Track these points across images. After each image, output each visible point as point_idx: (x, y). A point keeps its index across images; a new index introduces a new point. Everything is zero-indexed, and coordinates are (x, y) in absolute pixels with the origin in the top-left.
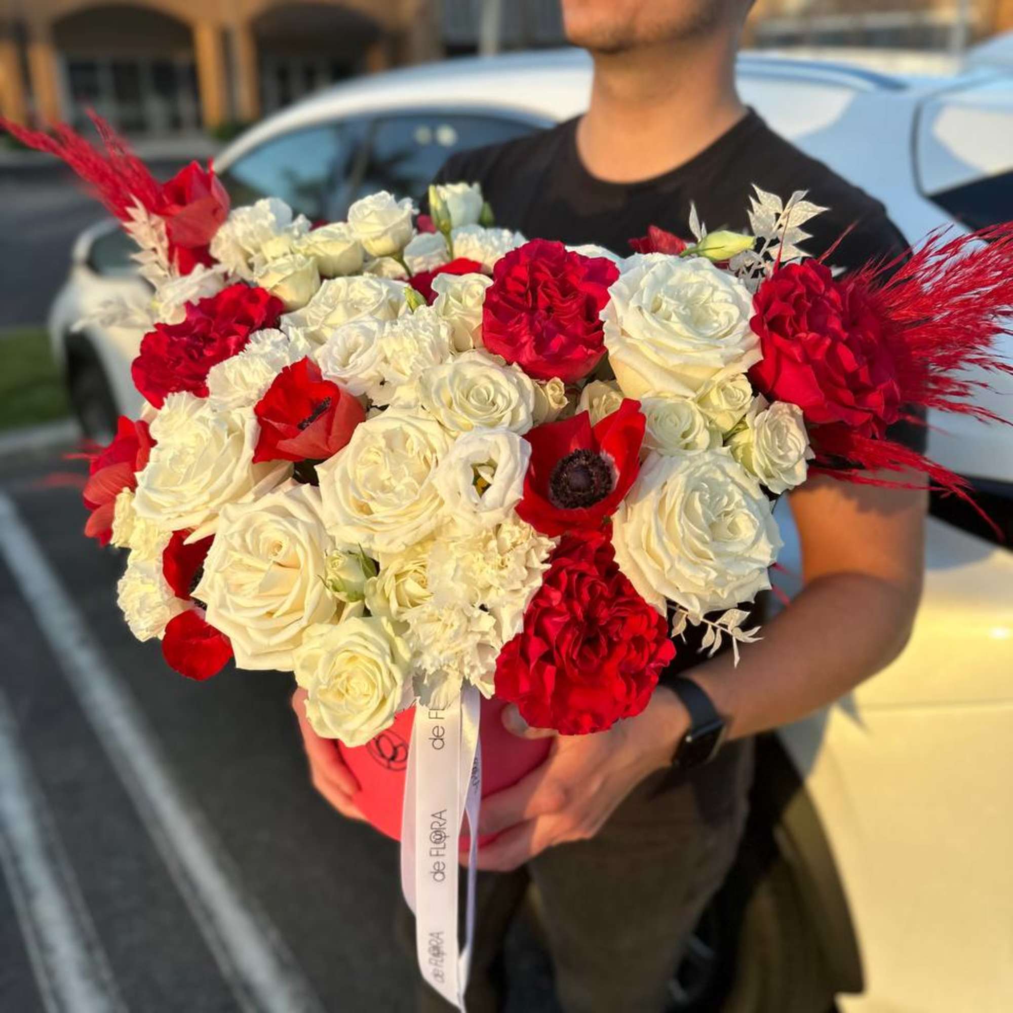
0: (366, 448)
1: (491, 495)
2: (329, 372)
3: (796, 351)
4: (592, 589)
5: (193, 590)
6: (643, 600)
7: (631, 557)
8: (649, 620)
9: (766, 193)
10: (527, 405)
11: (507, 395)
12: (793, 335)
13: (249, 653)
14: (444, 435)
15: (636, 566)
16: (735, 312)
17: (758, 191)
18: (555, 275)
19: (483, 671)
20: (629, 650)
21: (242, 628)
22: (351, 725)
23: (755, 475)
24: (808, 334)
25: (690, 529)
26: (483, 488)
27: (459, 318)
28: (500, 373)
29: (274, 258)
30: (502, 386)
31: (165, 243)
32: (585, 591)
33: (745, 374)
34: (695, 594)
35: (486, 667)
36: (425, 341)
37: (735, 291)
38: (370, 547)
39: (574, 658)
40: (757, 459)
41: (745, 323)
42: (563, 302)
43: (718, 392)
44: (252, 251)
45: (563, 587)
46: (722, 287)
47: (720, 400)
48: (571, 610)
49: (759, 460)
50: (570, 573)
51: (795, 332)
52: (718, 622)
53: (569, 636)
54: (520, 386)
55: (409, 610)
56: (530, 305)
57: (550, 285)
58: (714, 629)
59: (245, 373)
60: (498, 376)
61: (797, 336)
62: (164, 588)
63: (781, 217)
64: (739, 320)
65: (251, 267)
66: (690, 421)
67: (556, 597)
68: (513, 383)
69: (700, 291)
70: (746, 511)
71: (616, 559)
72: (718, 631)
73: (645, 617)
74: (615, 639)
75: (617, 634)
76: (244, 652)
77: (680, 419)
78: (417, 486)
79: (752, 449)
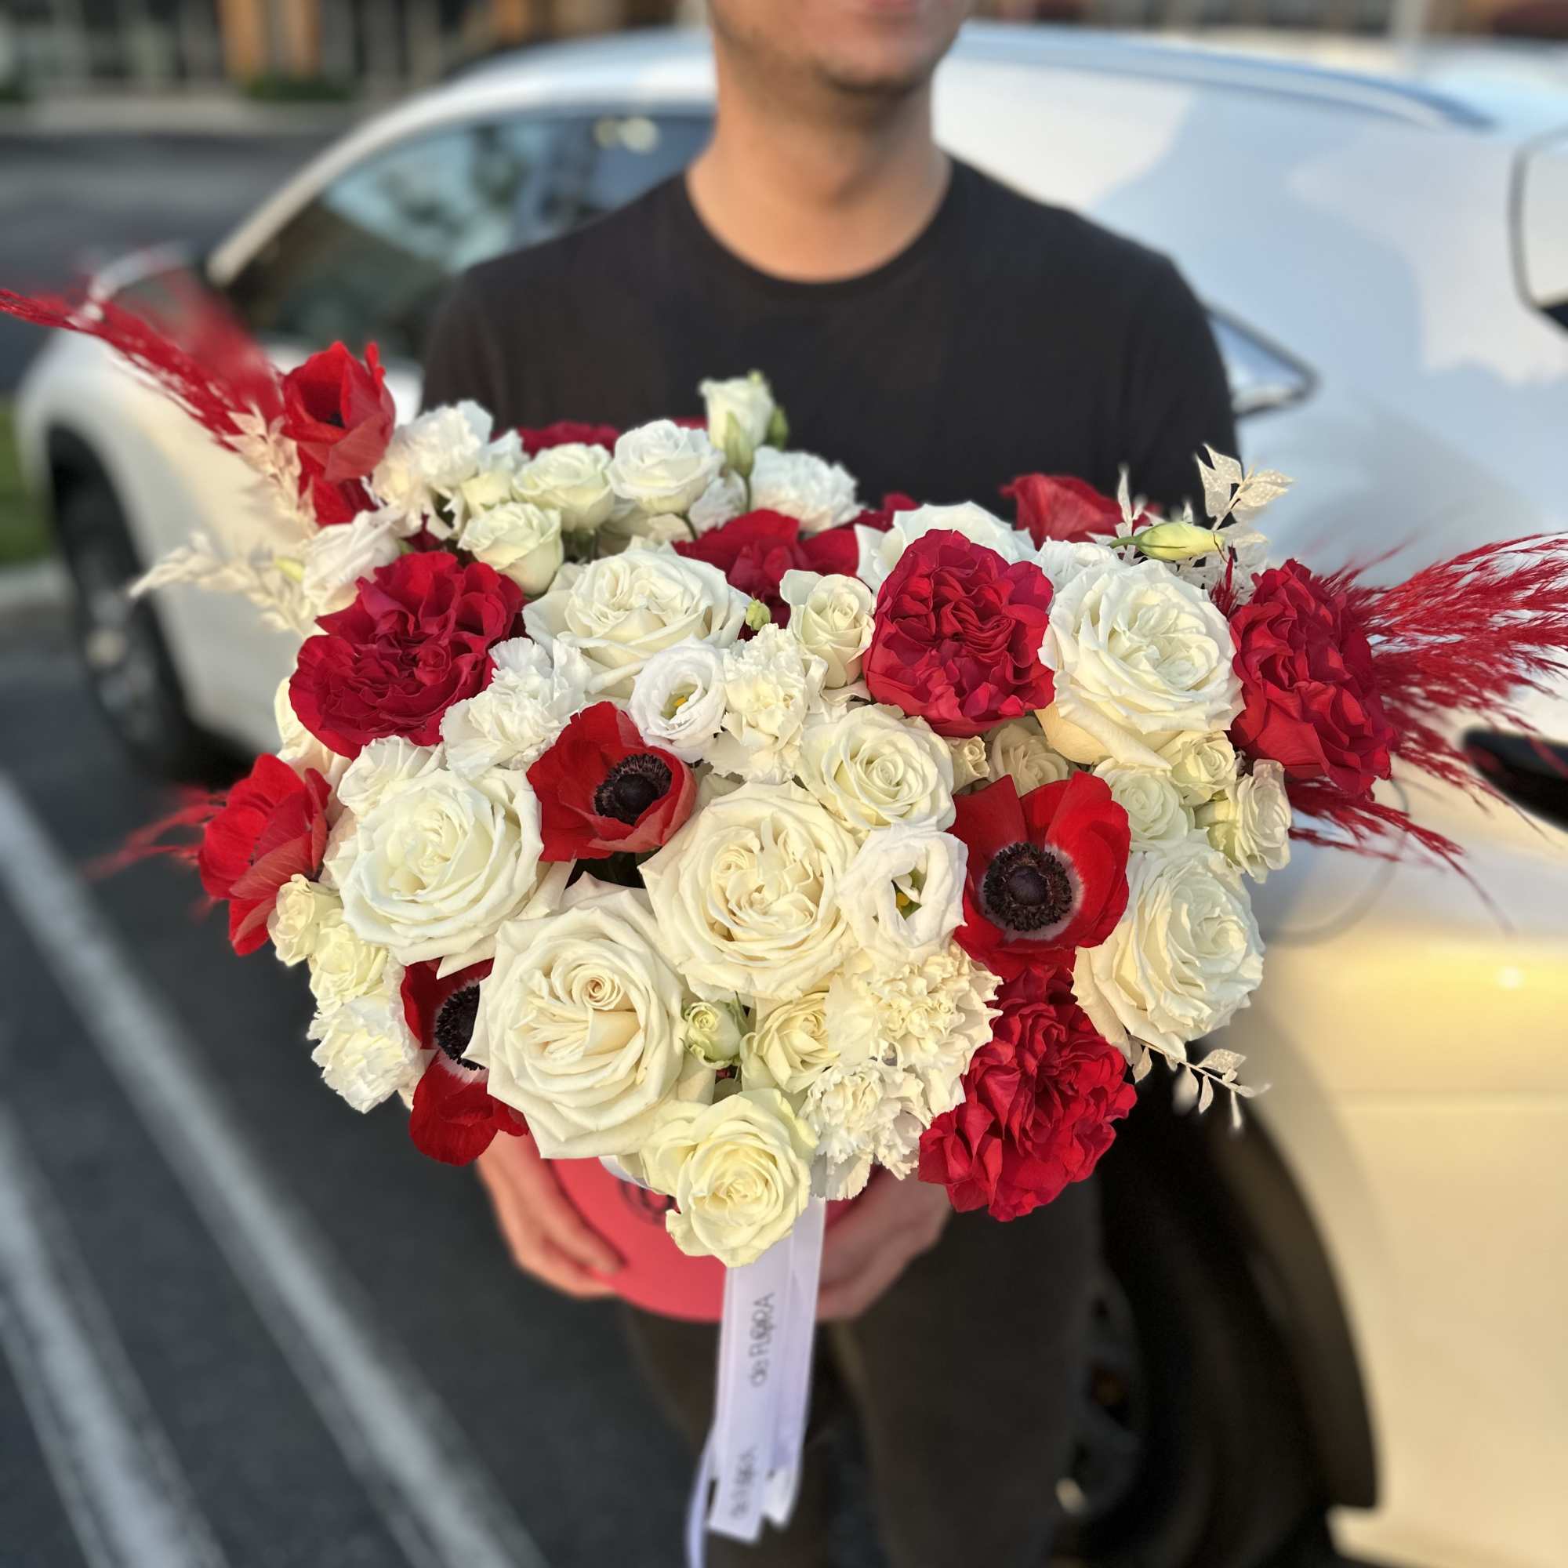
0: (724, 846)
1: (923, 920)
2: (652, 729)
3: (1292, 704)
4: (1047, 1034)
5: (464, 1050)
6: (1103, 1038)
7: (1096, 988)
8: (1112, 1065)
9: (1223, 457)
10: (946, 782)
11: (919, 768)
12: (1291, 685)
13: (563, 1139)
14: (835, 827)
15: (1103, 1000)
16: (1212, 647)
17: (1212, 453)
18: (967, 591)
19: (907, 1151)
20: (1088, 1105)
21: (549, 1104)
22: (735, 1239)
23: (1239, 864)
24: (1310, 683)
25: (1178, 952)
26: (908, 908)
27: (832, 647)
28: (907, 737)
29: (488, 508)
30: (911, 756)
31: (296, 469)
32: (1039, 1037)
33: (1226, 732)
34: (1176, 1034)
35: (909, 1146)
36: (794, 686)
37: (1205, 613)
38: (749, 991)
39: (1028, 1127)
40: (1243, 843)
41: (1228, 665)
42: (981, 630)
43: (1196, 760)
44: (447, 494)
45: (1016, 1038)
46: (1189, 607)
47: (1199, 771)
48: (1021, 1064)
49: (1243, 844)
50: (1023, 1018)
51: (1292, 680)
52: (1202, 1065)
53: (1022, 1099)
54: (933, 754)
55: (803, 1074)
56: (934, 631)
57: (963, 606)
58: (1199, 1076)
59: (506, 719)
60: (905, 741)
61: (1295, 685)
62: (407, 1042)
63: (1239, 489)
64: (1219, 662)
65: (447, 518)
66: (1162, 799)
67: (1007, 1052)
68: (924, 750)
69: (1164, 615)
70: (1235, 918)
71: (1074, 991)
72: (1205, 1080)
73: (1107, 1061)
74: (1070, 1093)
75: (1071, 1085)
76: (550, 1135)
77: (1147, 797)
78: (811, 906)
79: (1235, 831)
